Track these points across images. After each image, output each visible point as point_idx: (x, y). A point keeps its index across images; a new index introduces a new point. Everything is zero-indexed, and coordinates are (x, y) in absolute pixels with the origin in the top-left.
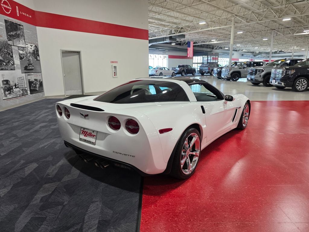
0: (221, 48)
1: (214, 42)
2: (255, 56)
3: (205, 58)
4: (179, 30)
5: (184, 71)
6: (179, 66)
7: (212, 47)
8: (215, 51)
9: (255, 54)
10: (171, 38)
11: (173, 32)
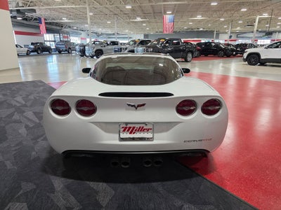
0: (70, 27)
1: (65, 20)
2: (98, 36)
3: (57, 36)
4: (29, 3)
5: (39, 48)
6: (32, 44)
7: (61, 25)
8: (64, 30)
9: (98, 35)
10: (18, 11)
11: (20, 5)
